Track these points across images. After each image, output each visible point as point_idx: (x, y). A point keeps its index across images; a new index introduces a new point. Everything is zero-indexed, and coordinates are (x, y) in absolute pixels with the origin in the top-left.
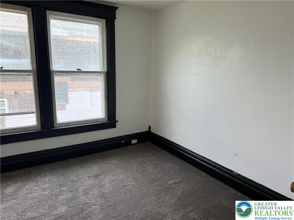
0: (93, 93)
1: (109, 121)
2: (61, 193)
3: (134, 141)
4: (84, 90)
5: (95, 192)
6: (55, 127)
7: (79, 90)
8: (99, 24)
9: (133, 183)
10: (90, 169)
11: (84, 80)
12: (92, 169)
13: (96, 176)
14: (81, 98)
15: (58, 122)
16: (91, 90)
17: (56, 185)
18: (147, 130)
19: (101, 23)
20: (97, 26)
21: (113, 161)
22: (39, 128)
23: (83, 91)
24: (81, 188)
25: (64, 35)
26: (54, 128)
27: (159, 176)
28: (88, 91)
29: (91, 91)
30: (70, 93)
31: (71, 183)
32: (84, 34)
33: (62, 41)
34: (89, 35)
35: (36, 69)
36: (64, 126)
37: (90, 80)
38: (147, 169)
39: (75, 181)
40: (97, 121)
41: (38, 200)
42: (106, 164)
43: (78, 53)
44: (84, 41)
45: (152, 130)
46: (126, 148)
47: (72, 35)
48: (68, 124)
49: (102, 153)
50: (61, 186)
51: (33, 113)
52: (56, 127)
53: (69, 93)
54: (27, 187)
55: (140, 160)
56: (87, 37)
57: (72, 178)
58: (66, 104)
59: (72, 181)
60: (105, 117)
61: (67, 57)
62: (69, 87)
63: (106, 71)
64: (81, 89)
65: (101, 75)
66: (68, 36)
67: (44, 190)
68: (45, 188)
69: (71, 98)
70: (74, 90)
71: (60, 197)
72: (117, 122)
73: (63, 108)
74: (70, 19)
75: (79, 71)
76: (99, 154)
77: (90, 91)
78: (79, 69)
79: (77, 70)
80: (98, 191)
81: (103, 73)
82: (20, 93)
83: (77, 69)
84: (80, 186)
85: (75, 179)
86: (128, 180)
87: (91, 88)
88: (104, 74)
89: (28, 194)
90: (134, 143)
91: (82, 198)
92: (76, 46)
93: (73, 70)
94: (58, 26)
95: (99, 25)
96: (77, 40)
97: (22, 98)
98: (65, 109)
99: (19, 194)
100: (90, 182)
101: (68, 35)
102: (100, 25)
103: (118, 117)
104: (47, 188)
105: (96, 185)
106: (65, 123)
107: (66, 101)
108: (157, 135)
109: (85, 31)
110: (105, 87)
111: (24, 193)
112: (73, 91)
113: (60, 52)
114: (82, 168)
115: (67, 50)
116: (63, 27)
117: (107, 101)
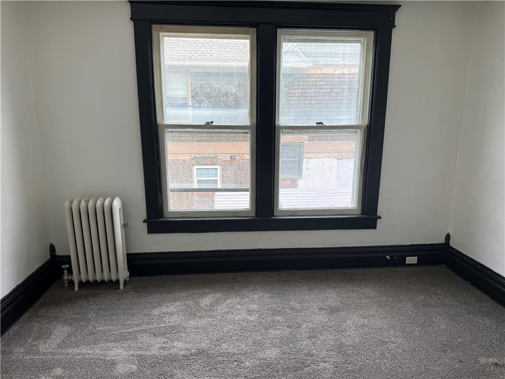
0: (342, 162)
1: (363, 215)
2: (273, 325)
3: (412, 260)
4: (328, 157)
5: (328, 338)
6: (275, 215)
7: (320, 156)
8: (363, 40)
9: (400, 340)
10: (323, 294)
11: (330, 140)
12: (327, 295)
13: (333, 310)
14: (323, 169)
15: (280, 208)
16: (340, 157)
17: (268, 310)
18: (442, 240)
19: (366, 39)
20: (359, 45)
21: (365, 290)
22: (253, 214)
23: (326, 158)
24: (305, 325)
25: (306, 66)
26: (273, 216)
27: (459, 340)
28: (334, 159)
29: (340, 159)
30: (307, 161)
31: (290, 312)
32: (338, 61)
33: (301, 76)
34: (346, 62)
35: (256, 123)
36: (289, 216)
37: (339, 140)
38: (434, 319)
39: (298, 311)
40: (342, 213)
41: (240, 328)
42: (352, 292)
43: (324, 95)
44: (337, 72)
45: (452, 243)
46: (393, 269)
47: (318, 64)
48: (294, 212)
49: (348, 271)
50: (276, 313)
51: (247, 190)
52: (278, 216)
53: (305, 160)
54: (228, 302)
55: (420, 298)
56: (344, 66)
57: (292, 303)
58: (299, 178)
59: (293, 309)
60: (356, 208)
61: (307, 102)
62: (304, 151)
63: (367, 124)
64: (323, 155)
65: (356, 132)
66: (313, 67)
67: (250, 312)
68: (252, 311)
69: (307, 169)
70: (313, 157)
71: (271, 331)
72: (378, 220)
73: (294, 184)
74: (313, 38)
75: (320, 126)
76: (342, 271)
77: (337, 159)
78: (320, 123)
79: (316, 125)
80: (332, 337)
81: (361, 128)
82: (237, 158)
83: (317, 123)
84: (305, 321)
85: (298, 306)
86: (392, 332)
87: (340, 154)
88: (363, 130)
89: (228, 313)
90: (412, 262)
91: (305, 342)
92: (322, 83)
93: (310, 125)
94: (297, 52)
95: (361, 43)
96: (324, 73)
97: (239, 166)
98: (296, 186)
99: (217, 310)
100: (321, 318)
101: (311, 65)
102: (363, 42)
103: (381, 210)
104: (254, 311)
105: (330, 326)
106: (290, 211)
107: (300, 173)
108: (464, 255)
109: (340, 55)
110: (362, 154)
111: (223, 311)
112: (311, 158)
113: (297, 95)
114: (310, 289)
115: (308, 90)
116: (304, 53)
117: (364, 178)
